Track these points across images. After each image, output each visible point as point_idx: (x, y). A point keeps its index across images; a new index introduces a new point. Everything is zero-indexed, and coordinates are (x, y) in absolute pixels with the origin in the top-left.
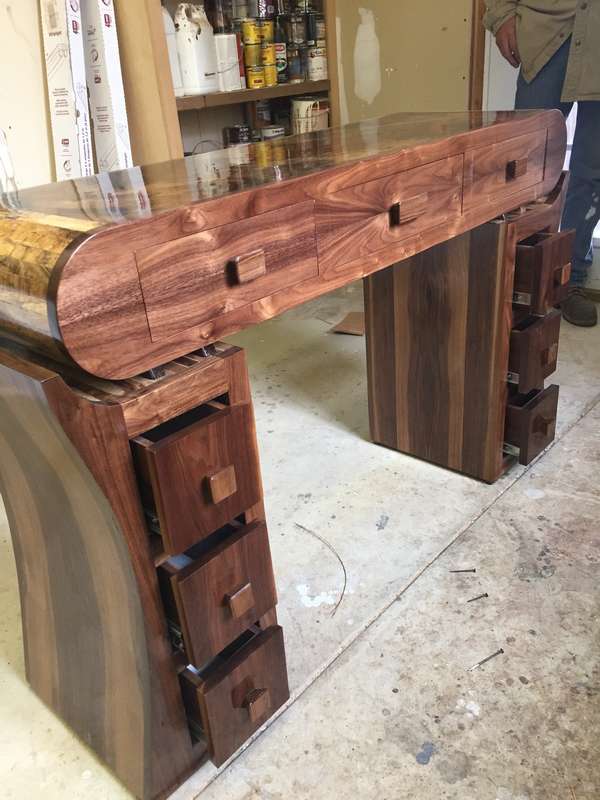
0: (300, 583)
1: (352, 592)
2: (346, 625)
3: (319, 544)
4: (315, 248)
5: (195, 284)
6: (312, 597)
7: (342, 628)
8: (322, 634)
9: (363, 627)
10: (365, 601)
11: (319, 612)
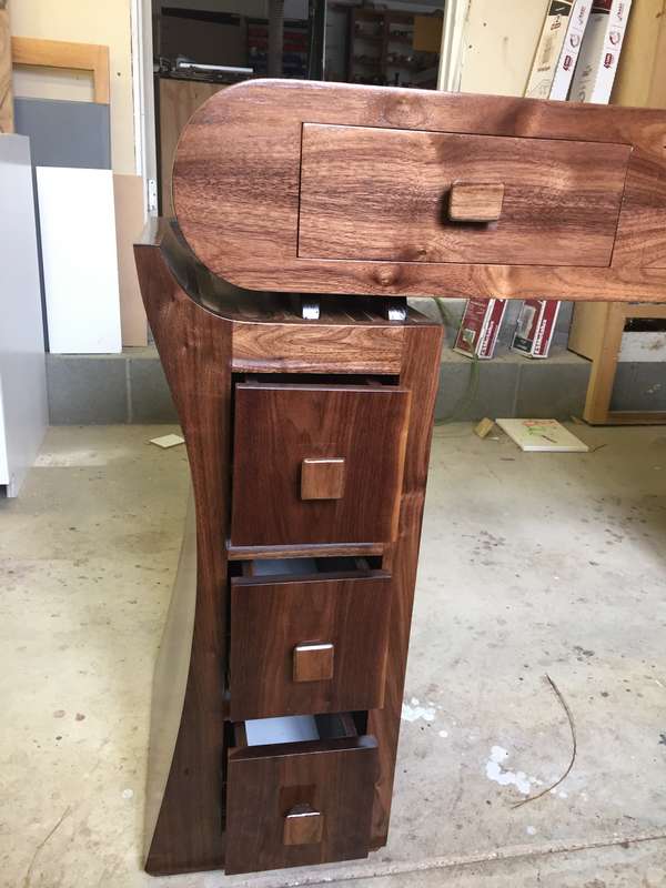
0: (501, 745)
1: (563, 795)
2: (523, 831)
3: (562, 714)
4: (616, 223)
5: (386, 201)
6: (504, 770)
7: (515, 831)
8: (481, 821)
9: (546, 848)
10: (574, 818)
11: (499, 794)
